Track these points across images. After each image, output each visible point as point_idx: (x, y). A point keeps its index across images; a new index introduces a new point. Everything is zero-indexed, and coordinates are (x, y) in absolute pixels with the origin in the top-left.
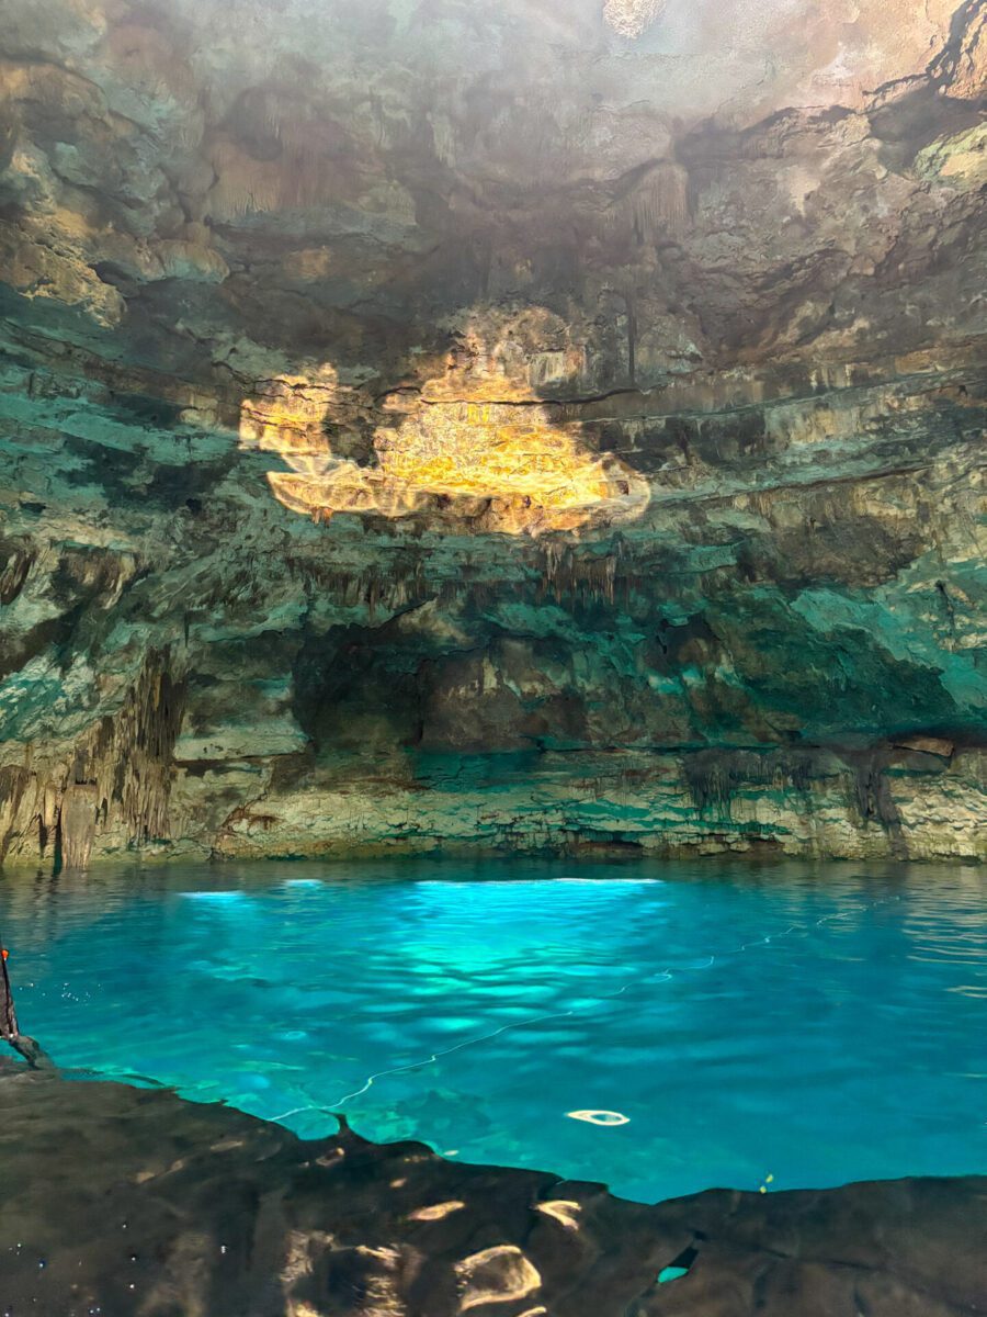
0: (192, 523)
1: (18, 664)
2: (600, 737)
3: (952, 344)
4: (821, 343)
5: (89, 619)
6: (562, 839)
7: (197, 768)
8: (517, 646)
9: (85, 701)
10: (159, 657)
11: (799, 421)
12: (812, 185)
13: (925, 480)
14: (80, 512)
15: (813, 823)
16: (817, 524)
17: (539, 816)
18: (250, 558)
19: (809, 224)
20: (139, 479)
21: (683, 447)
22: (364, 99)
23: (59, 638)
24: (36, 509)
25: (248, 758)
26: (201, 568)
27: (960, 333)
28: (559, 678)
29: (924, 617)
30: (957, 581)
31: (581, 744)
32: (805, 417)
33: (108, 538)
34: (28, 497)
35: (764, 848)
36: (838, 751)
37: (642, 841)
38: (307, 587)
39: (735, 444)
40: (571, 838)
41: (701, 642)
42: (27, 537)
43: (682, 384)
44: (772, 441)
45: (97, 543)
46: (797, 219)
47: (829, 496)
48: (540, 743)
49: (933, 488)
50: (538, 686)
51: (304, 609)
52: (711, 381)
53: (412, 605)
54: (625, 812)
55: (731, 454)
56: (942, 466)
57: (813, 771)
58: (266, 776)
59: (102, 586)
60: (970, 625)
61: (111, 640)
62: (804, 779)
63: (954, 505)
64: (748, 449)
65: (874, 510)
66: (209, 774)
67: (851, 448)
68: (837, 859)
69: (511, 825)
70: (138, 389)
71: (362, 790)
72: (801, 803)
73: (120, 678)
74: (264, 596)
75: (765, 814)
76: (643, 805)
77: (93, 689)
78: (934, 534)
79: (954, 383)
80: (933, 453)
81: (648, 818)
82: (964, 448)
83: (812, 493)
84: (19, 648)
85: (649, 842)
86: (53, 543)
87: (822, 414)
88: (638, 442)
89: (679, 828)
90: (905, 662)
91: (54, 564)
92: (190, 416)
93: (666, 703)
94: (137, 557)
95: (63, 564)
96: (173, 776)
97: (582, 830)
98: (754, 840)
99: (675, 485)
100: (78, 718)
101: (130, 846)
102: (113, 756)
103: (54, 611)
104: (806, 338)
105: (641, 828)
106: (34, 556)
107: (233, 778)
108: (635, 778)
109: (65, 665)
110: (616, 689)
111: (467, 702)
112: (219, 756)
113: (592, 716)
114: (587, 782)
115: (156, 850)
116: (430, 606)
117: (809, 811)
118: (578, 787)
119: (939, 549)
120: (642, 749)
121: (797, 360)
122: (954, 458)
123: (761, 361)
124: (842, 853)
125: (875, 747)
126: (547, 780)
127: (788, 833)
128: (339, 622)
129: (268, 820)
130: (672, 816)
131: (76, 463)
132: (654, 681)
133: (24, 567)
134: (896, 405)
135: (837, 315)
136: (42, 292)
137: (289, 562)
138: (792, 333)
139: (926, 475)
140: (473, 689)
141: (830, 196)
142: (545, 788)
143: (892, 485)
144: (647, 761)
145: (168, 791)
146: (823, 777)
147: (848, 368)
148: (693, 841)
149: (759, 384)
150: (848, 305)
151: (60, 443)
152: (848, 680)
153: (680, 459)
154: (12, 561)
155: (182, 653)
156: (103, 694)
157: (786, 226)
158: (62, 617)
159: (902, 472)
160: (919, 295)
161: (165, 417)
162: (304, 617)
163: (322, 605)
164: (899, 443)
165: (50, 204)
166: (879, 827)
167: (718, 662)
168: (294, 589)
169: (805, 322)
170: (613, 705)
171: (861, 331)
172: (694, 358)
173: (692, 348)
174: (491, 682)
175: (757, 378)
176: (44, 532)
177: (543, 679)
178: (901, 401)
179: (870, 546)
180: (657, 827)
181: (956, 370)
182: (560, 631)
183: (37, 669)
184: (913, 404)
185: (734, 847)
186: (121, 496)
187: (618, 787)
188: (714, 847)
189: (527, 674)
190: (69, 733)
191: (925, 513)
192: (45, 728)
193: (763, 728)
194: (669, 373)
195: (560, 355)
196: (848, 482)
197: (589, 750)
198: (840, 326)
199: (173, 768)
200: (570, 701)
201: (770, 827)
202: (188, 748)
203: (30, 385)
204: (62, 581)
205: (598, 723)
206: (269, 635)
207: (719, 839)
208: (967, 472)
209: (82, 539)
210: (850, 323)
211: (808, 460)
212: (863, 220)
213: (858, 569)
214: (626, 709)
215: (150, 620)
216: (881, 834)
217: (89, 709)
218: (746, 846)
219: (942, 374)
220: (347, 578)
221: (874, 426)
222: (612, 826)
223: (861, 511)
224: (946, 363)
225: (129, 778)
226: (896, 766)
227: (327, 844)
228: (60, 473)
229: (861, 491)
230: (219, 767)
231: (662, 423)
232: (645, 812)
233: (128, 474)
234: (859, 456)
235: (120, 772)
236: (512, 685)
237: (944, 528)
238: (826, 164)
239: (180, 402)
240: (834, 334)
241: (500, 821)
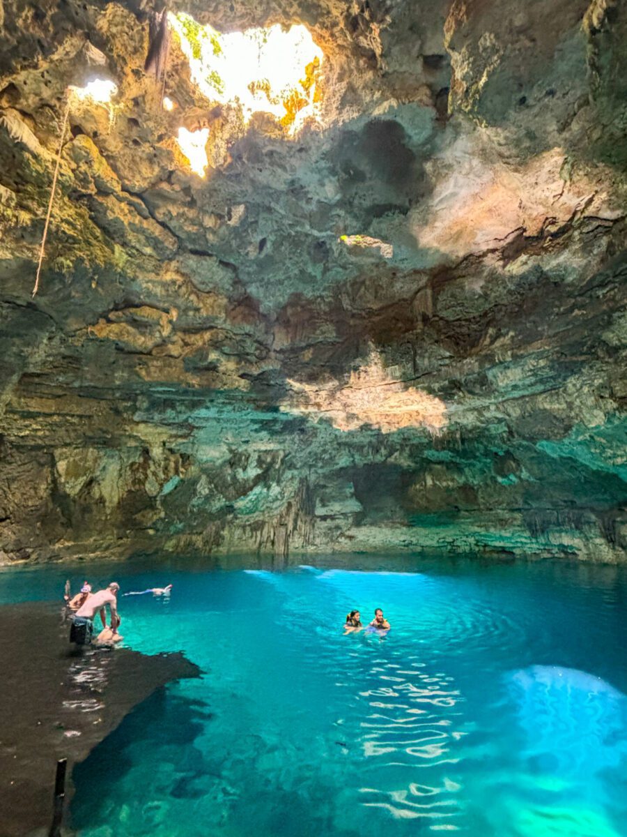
0: (302, 436)
1: (251, 489)
2: (484, 504)
3: (549, 337)
4: (497, 344)
5: (272, 472)
6: (477, 549)
7: (324, 518)
8: (438, 467)
9: (279, 497)
10: (303, 481)
11: (499, 374)
12: (482, 283)
13: (565, 391)
14: (262, 440)
15: (590, 546)
16: (527, 414)
17: (464, 538)
18: (325, 444)
19: (485, 296)
20: (278, 427)
21: (459, 389)
22: (318, 297)
23: (263, 479)
24: (247, 442)
25: (342, 514)
26: (309, 450)
27: (551, 332)
28: (460, 479)
29: (593, 450)
30: (599, 434)
31: (476, 507)
32: (501, 373)
33: (271, 446)
34: (243, 439)
35: (570, 556)
36: (593, 510)
37: (514, 551)
38: (349, 451)
39: (478, 386)
40: (482, 549)
41: (512, 463)
42: (246, 450)
43: (446, 368)
44: (492, 384)
45: (269, 448)
46: (480, 296)
47: (528, 402)
48: (456, 507)
49: (570, 395)
50: (451, 484)
51: (351, 459)
52: (459, 365)
53: (390, 454)
54: (502, 538)
55: (477, 391)
56: (570, 385)
57: (583, 520)
58: (351, 520)
59: (273, 461)
60: (615, 454)
61: (285, 476)
62: (579, 525)
63: (581, 402)
64: (484, 388)
65: (547, 406)
66: (329, 521)
67: (527, 382)
68: (606, 565)
69: (453, 542)
70: (264, 403)
71: (386, 526)
72: (582, 535)
73: (291, 489)
74: (335, 456)
75: (566, 540)
76: (508, 535)
77: (282, 493)
78: (577, 415)
79: (557, 352)
80: (565, 380)
81: (513, 541)
82: (577, 376)
83: (520, 402)
84: (251, 484)
85: (517, 551)
86: (255, 451)
87: (507, 371)
88: (439, 391)
89: (529, 546)
90: (597, 470)
91: (256, 457)
92: (282, 409)
93: (509, 489)
94: (284, 450)
95: (259, 457)
96: (315, 521)
97: (485, 546)
98: (566, 553)
99: (462, 404)
100: (278, 503)
101: (303, 547)
102: (292, 516)
103: (259, 471)
104: (492, 342)
105: (511, 545)
106: (249, 456)
107: (338, 521)
108: (503, 523)
109: (269, 487)
110: (489, 482)
111: (420, 491)
112: (332, 513)
113: (480, 494)
114: (482, 524)
115: (313, 548)
116: (397, 454)
117: (587, 540)
118: (478, 526)
119: (582, 421)
120: (504, 510)
121: (489, 352)
122: (574, 382)
123: (477, 354)
124: (606, 561)
125: (611, 509)
126: (463, 523)
127: (580, 550)
128: (366, 462)
129: (351, 538)
130: (524, 540)
131: (256, 426)
132: (500, 479)
133: (247, 459)
134: (535, 364)
135: (502, 331)
136: (226, 387)
137: (339, 444)
138: (488, 341)
139: (565, 389)
140: (422, 485)
141: (490, 286)
142: (463, 526)
143: (552, 395)
144: (507, 515)
145: (314, 526)
146: (588, 523)
147: (509, 353)
148: (537, 552)
149: (477, 363)
150: (505, 327)
151: (248, 422)
152: (585, 477)
153: (461, 394)
154: (243, 458)
155: (313, 478)
156: (286, 494)
157: (477, 299)
158: (263, 473)
159: (555, 389)
160: (532, 318)
161: (276, 410)
162: (353, 461)
163: (357, 457)
164: (547, 378)
165: (224, 363)
166: (620, 549)
167: (521, 471)
168: (345, 452)
169: (491, 336)
170: (489, 489)
171: (512, 337)
172: (451, 357)
173: (448, 354)
174: (429, 482)
175: (476, 361)
176: (251, 448)
177: (453, 480)
178: (537, 362)
179: (551, 422)
180: (519, 545)
181: (553, 348)
182: (454, 460)
183: (257, 490)
184: (542, 363)
185: (556, 555)
186: (273, 433)
187: (495, 527)
188: (546, 555)
189: (444, 478)
190: (276, 508)
191: (570, 406)
192: (267, 507)
193: (554, 500)
194: (441, 365)
195: (397, 367)
196: (534, 395)
197: (479, 510)
198: (504, 335)
199: (315, 518)
200: (466, 489)
201: (572, 547)
202: (320, 511)
203: (234, 409)
204: (260, 462)
205: (483, 498)
206: (342, 469)
207: (549, 551)
208: (581, 387)
209: (263, 448)
210: (507, 334)
211: (510, 389)
212: (505, 292)
213: (552, 432)
214: (495, 490)
215: (297, 469)
216: (623, 552)
217: (282, 500)
218: (562, 555)
219: (548, 351)
220: (363, 447)
221: (530, 373)
222: (497, 544)
223: (541, 407)
224: (549, 346)
225: (299, 523)
226: (619, 519)
227: (375, 548)
228: (252, 431)
229: (540, 398)
230: (332, 518)
231: (446, 382)
232: (510, 538)
233: (274, 425)
234: (532, 385)
235: (295, 521)
236: (438, 483)
237: (581, 411)
238: (485, 274)
239: (278, 404)
240: (502, 339)
241: (447, 540)
